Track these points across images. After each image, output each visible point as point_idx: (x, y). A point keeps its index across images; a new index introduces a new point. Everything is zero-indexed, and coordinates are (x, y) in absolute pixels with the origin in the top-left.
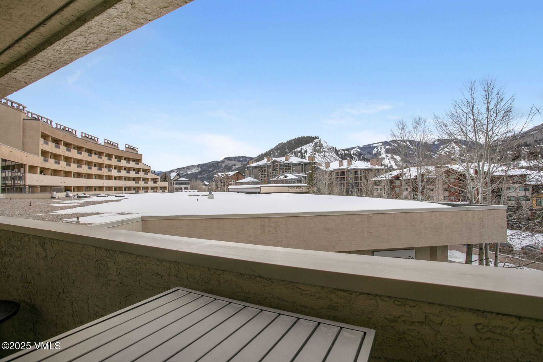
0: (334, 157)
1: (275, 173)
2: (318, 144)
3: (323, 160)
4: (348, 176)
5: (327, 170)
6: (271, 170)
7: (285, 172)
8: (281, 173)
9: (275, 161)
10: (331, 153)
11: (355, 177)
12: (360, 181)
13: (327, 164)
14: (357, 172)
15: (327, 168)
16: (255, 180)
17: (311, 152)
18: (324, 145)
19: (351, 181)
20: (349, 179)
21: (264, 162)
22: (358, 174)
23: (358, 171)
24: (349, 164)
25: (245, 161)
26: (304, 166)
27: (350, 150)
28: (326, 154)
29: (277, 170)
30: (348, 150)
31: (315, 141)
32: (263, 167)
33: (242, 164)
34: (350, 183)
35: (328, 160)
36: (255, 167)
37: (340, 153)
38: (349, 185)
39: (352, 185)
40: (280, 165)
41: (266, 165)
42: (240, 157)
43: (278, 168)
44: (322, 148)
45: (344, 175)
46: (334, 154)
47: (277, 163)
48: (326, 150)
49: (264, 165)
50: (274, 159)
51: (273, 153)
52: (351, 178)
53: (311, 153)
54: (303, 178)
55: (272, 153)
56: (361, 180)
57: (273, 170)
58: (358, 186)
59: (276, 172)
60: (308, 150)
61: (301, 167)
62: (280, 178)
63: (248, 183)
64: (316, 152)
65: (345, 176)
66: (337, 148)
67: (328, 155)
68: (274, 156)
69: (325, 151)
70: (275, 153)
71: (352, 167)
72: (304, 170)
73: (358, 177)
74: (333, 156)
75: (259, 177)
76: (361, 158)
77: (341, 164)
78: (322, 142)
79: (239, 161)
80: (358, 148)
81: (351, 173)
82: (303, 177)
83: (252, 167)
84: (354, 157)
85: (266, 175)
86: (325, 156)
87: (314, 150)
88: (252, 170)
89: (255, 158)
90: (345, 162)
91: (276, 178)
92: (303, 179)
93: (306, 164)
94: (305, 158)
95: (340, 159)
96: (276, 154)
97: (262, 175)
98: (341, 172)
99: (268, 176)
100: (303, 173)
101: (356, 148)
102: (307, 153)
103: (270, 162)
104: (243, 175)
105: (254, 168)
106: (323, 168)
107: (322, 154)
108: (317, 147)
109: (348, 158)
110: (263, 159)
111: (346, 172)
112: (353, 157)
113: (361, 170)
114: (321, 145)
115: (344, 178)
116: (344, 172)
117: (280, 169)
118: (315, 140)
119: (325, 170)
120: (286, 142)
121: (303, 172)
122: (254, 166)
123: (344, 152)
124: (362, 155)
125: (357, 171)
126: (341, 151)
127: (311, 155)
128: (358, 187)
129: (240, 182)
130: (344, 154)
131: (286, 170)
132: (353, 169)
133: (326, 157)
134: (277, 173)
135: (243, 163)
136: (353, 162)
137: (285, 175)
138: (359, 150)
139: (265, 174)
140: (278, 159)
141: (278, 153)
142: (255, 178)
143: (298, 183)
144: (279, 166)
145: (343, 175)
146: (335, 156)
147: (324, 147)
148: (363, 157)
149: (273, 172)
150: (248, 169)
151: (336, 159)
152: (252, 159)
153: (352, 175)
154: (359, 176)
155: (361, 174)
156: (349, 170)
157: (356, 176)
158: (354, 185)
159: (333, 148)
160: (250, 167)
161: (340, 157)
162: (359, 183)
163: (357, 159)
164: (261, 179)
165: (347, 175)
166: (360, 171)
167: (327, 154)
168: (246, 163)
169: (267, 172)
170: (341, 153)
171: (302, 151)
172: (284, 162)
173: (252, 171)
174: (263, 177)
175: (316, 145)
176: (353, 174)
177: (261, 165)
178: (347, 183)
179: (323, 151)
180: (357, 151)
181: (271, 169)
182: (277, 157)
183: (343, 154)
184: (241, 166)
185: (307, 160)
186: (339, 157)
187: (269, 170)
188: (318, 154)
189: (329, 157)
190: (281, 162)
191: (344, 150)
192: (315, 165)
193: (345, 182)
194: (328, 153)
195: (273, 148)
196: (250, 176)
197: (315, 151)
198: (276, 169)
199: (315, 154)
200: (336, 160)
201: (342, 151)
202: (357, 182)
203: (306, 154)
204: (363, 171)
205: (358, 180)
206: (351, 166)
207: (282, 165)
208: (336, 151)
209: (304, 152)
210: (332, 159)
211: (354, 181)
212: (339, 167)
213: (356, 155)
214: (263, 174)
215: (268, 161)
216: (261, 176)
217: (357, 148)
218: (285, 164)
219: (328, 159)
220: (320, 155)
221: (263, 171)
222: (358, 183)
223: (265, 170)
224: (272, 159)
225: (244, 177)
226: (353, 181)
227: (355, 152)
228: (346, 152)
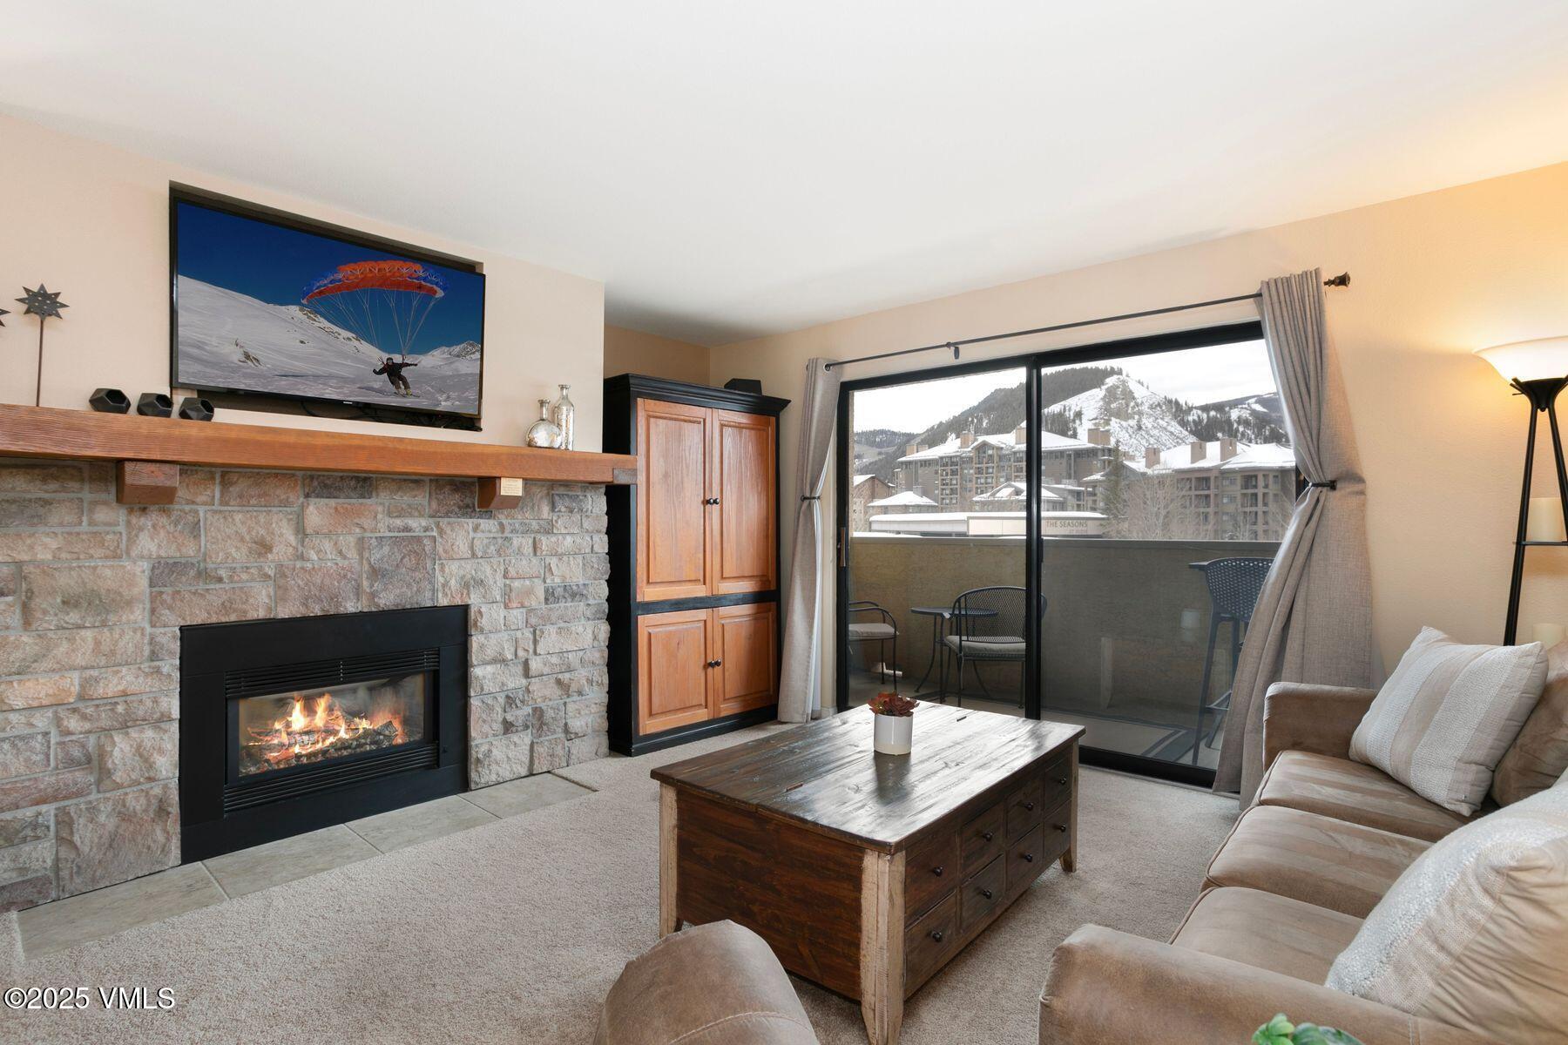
0: (1172, 430)
1: (983, 481)
2: (1119, 391)
3: (1133, 440)
4: (1223, 491)
5: (1150, 472)
6: (971, 471)
7: (1016, 477)
8: (1002, 480)
9: (985, 445)
10: (1162, 419)
11: (1244, 495)
12: (1265, 509)
13: (1153, 455)
14: (1254, 479)
15: (1149, 465)
16: (925, 501)
17: (1094, 416)
18: (1139, 393)
19: (1231, 508)
20: (1225, 501)
21: (951, 447)
22: (1256, 487)
23: (1256, 477)
24: (1227, 453)
25: (890, 444)
26: (1075, 461)
27: (1227, 409)
28: (1144, 420)
29: (991, 470)
30: (1219, 407)
31: (1111, 381)
32: (948, 462)
33: (880, 454)
34: (1227, 514)
35: (1152, 441)
36: (925, 463)
37: (1190, 418)
38: (1225, 518)
39: (1234, 517)
40: (1001, 458)
41: (956, 456)
42: (875, 433)
43: (995, 465)
44: (1132, 404)
45: (1209, 489)
46: (1173, 423)
47: (990, 452)
48: (1145, 408)
49: (951, 457)
50: (981, 439)
51: (975, 421)
52: (1232, 499)
53: (1096, 419)
54: (1070, 497)
55: (973, 421)
56: (1265, 504)
57: (979, 471)
58: (1255, 523)
59: (986, 478)
60: (1084, 411)
61: (1064, 461)
62: (998, 495)
63: (905, 509)
64: (1111, 415)
65: (1212, 492)
66: (1182, 402)
67: (1150, 426)
68: (978, 431)
69: (1140, 413)
70: (980, 421)
71: (1235, 463)
72: (1075, 472)
73: (1255, 495)
74: (1169, 428)
75: (936, 492)
76: (1267, 433)
77: (1198, 453)
78: (1133, 386)
79: (872, 444)
80: (1256, 402)
81: (1233, 482)
82: (1071, 492)
83: (916, 462)
84: (1241, 429)
85: (958, 486)
86: (1140, 428)
87: (1105, 410)
88: (916, 472)
89: (918, 435)
90: (1213, 450)
91: (989, 494)
92: (1071, 500)
93: (1079, 454)
94: (1075, 436)
95: (1192, 439)
96: (984, 424)
97: (944, 487)
98: (1198, 479)
99: (964, 488)
100: (1072, 481)
101: (1250, 401)
102: (1081, 420)
103: (969, 449)
104: (889, 487)
105: (921, 466)
106: (1139, 465)
107: (1133, 422)
108: (1116, 399)
109: (1220, 435)
110: (943, 440)
111: (1216, 477)
112: (1237, 430)
113: (1266, 472)
114: (1129, 395)
115: (1207, 496)
116: (1207, 480)
117: (1000, 468)
118: (1108, 380)
119: (1144, 474)
120: (1014, 386)
121: (1070, 478)
122: (921, 461)
123: (1205, 416)
124: (1269, 422)
125: (1251, 477)
126: (1195, 411)
127: (1095, 424)
128: (1255, 527)
129: (881, 506)
130: (1205, 421)
131: (1017, 472)
132: (1242, 470)
133: (1143, 433)
134: (989, 480)
135: (883, 450)
136: (1240, 447)
137: (1016, 488)
138: (1258, 408)
139: (954, 482)
140: (993, 440)
141: (989, 419)
142: (925, 493)
143: (1054, 509)
144: (996, 459)
145: (1203, 489)
146: (1175, 427)
147: (1139, 401)
148: (1272, 430)
149: (977, 478)
150: (904, 467)
151: (1178, 437)
152: (909, 437)
153: (1237, 489)
154: (1260, 491)
155: (1266, 486)
156: (1224, 474)
157: (1250, 491)
158: (1240, 518)
159: (1170, 401)
160: (910, 463)
161: (1191, 432)
162: (1260, 514)
163: (1253, 437)
164: (943, 499)
165: (1217, 487)
166: (1264, 475)
167: (1147, 422)
168: (891, 450)
169: (961, 478)
170: (1196, 418)
171: (1067, 413)
172: (1013, 448)
173: (916, 476)
174: (948, 492)
175: (1111, 394)
176: (1239, 487)
177: (942, 458)
178: (1216, 513)
179: (1134, 413)
180: (1254, 413)
181: (972, 468)
182: (988, 432)
183: (1200, 421)
184: (877, 458)
185: (1083, 441)
186: (1187, 430)
187: (966, 471)
188: (1118, 421)
189: (1155, 432)
190: (1002, 448)
191: (1205, 408)
192: (1110, 456)
193: (1211, 510)
194: (1151, 420)
195: (976, 404)
196: (909, 489)
197: (1108, 413)
198: (987, 468)
199: (1107, 422)
200: (1179, 441)
201: (1200, 412)
202: (1254, 509)
203: (1078, 422)
204: (1276, 477)
205: (1257, 506)
206: (1234, 460)
207: (1005, 455)
208: (1178, 411)
209: (1072, 418)
210: (1165, 438)
211: (1242, 506)
212: (1192, 462)
213: (1246, 423)
214: (947, 485)
215: (964, 444)
216: (943, 489)
217: (1253, 400)
218: (1015, 453)
219: (1152, 436)
220: (1124, 424)
221: (947, 475)
222: (1256, 513)
223: (954, 473)
224: (976, 440)
225: (889, 493)
226: (1239, 506)
227: (1246, 414)
228: (1212, 413)
